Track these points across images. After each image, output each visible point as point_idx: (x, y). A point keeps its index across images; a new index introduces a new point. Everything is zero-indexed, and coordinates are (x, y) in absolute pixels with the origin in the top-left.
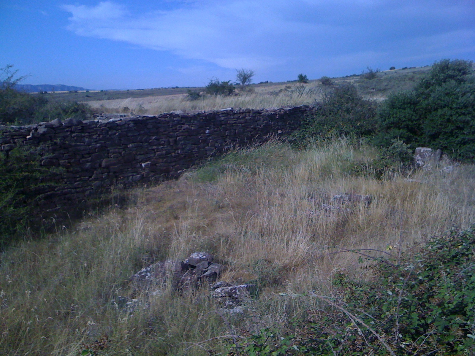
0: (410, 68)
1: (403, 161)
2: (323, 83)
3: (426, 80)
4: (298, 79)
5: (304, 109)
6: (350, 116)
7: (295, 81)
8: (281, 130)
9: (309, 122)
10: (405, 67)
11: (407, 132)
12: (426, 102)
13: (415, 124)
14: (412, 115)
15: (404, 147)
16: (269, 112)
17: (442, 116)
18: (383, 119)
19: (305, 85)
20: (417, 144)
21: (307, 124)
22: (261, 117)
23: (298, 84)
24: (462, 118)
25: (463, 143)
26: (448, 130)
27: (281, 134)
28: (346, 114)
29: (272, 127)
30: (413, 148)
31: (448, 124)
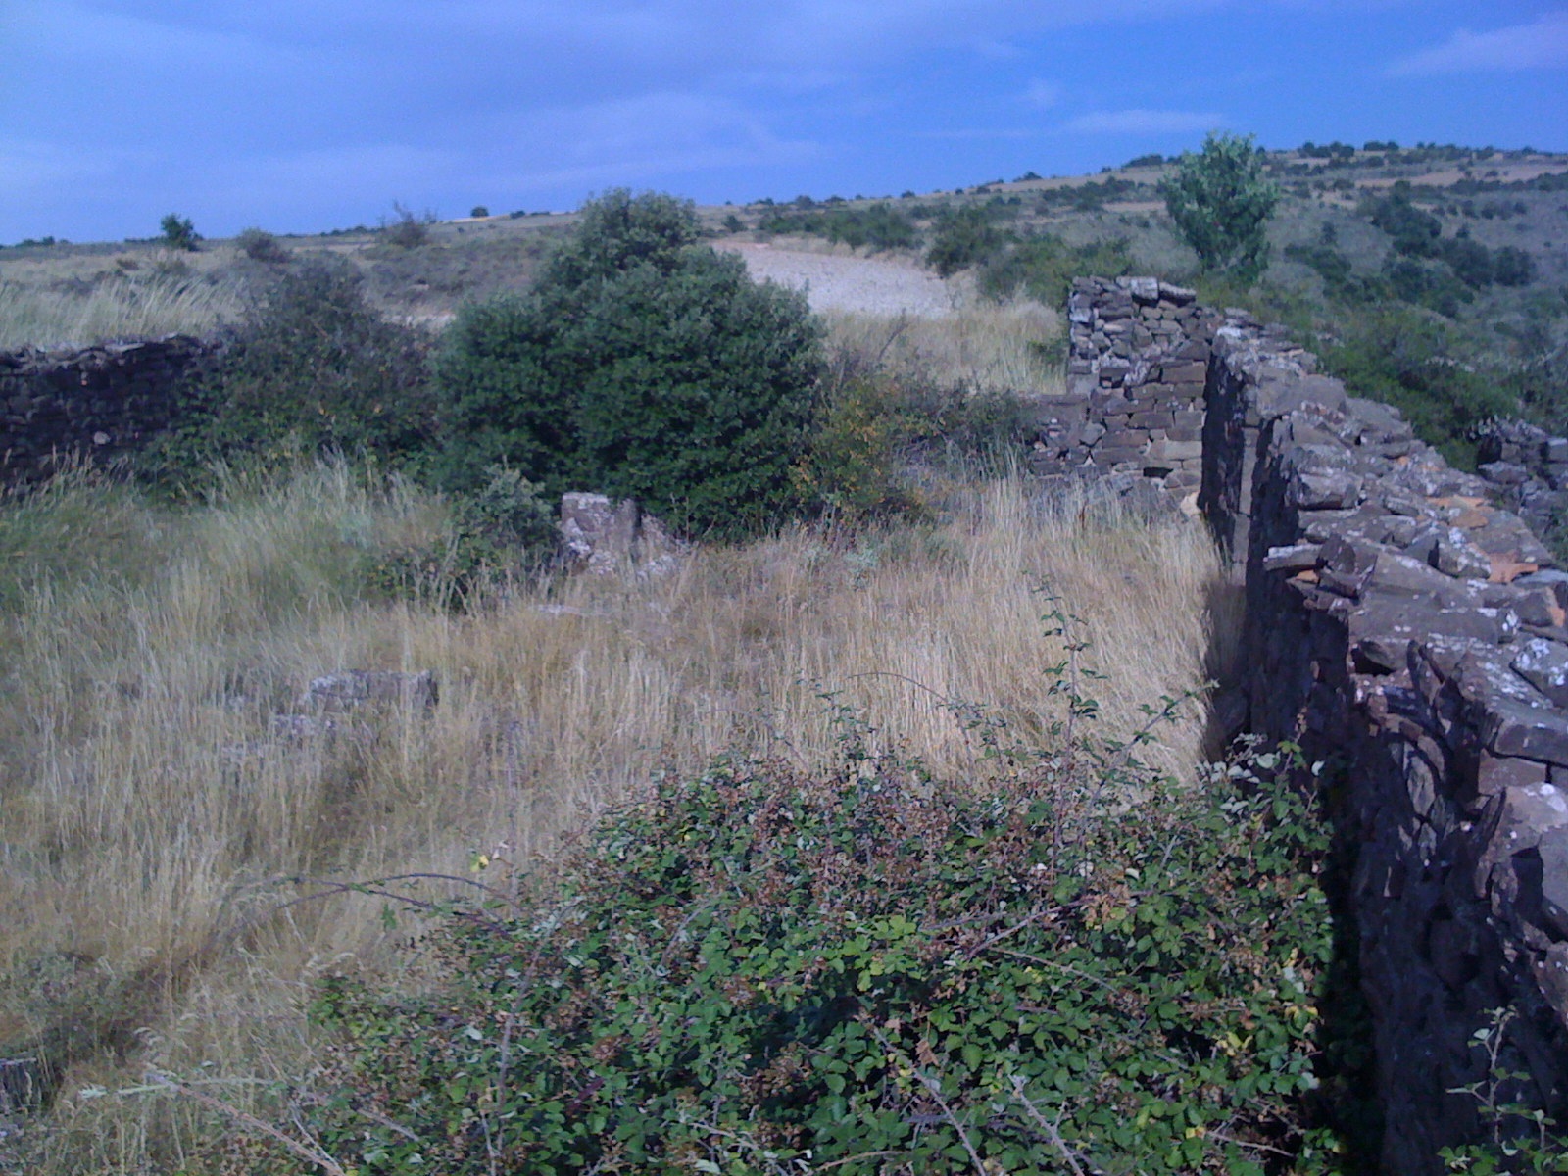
0: (534, 214)
1: (527, 545)
2: (252, 255)
3: (568, 258)
4: (164, 234)
5: (184, 351)
6: (346, 380)
7: (152, 241)
8: (105, 430)
9: (206, 399)
10: (520, 209)
11: (530, 441)
12: (575, 334)
13: (550, 413)
14: (541, 382)
15: (525, 491)
16: (52, 361)
17: (628, 385)
18: (452, 392)
19: (187, 257)
20: (565, 480)
21: (202, 410)
22: (21, 381)
23: (162, 254)
24: (683, 390)
25: (695, 476)
26: (650, 431)
27: (109, 448)
28: (330, 371)
29: (68, 422)
30: (553, 495)
31: (647, 411)
